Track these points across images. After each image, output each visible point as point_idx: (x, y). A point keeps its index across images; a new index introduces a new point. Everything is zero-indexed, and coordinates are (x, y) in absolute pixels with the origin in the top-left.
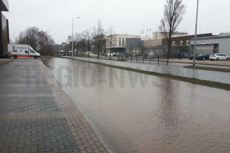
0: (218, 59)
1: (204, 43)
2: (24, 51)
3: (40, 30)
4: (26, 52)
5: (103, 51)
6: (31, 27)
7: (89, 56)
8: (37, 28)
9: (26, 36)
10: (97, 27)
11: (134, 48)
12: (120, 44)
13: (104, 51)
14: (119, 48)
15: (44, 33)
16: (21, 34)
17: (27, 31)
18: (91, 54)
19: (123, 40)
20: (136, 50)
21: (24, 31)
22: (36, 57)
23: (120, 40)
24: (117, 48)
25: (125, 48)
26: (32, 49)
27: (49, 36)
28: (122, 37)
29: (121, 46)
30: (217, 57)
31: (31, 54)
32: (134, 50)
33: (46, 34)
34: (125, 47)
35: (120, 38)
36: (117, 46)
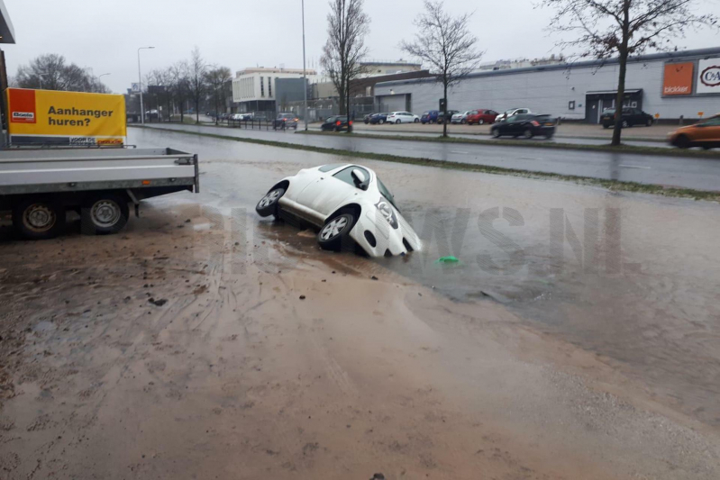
0: (398, 122)
1: (392, 93)
3: (67, 63)
5: (229, 110)
6: (45, 56)
7: (198, 123)
8: (59, 56)
9: (34, 76)
10: (191, 63)
11: (290, 103)
12: (263, 93)
13: (232, 109)
14: (260, 102)
15: (79, 70)
17: (35, 64)
18: (202, 118)
19: (270, 83)
20: (295, 105)
21: (29, 66)
23: (262, 83)
24: (255, 101)
25: (274, 102)
27: (93, 79)
28: (266, 76)
29: (266, 98)
30: (398, 117)
32: (292, 105)
33: (85, 74)
34: (273, 99)
35: (262, 78)
36: (257, 96)
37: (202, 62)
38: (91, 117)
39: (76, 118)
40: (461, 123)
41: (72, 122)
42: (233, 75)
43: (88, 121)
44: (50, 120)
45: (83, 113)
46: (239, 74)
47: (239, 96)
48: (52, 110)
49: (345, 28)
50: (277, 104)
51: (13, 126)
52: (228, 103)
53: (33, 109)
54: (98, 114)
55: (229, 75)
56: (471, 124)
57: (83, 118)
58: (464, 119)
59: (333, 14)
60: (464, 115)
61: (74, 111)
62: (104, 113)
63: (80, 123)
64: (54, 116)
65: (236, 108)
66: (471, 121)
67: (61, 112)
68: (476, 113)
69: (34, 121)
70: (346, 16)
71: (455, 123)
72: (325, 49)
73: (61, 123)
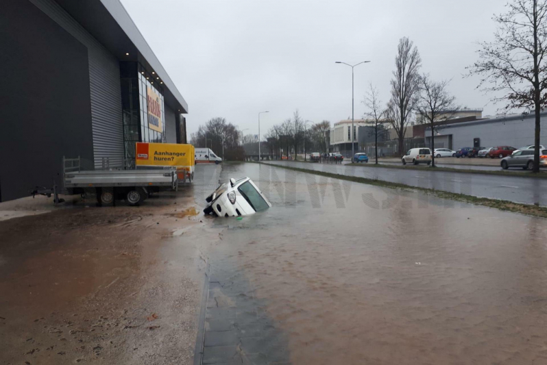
0: (439, 156)
2: (203, 156)
3: (227, 123)
4: (206, 156)
5: (328, 150)
6: (215, 119)
8: (223, 119)
9: (207, 132)
11: (367, 144)
12: (349, 138)
13: (330, 150)
14: (347, 144)
16: (200, 130)
17: (209, 124)
19: (355, 130)
22: (217, 162)
23: (349, 130)
24: (344, 144)
25: (357, 143)
26: (213, 153)
28: (352, 125)
31: (211, 158)
34: (356, 141)
35: (349, 127)
36: (345, 140)
37: (300, 119)
38: (175, 157)
39: (167, 156)
40: (486, 157)
41: (165, 159)
42: (332, 126)
43: (173, 158)
44: (155, 158)
45: (171, 154)
46: (336, 125)
47: (334, 141)
48: (156, 153)
49: (404, 89)
50: (359, 145)
51: (138, 161)
52: (327, 146)
53: (147, 153)
54: (178, 154)
55: (329, 126)
56: (493, 157)
57: (170, 157)
58: (488, 154)
59: (395, 79)
60: (488, 151)
61: (167, 153)
62: (181, 154)
63: (169, 159)
64: (156, 156)
65: (332, 149)
66: (493, 155)
67: (160, 154)
68: (496, 149)
69: (148, 158)
70: (405, 80)
71: (481, 157)
72: (388, 105)
73: (160, 159)
